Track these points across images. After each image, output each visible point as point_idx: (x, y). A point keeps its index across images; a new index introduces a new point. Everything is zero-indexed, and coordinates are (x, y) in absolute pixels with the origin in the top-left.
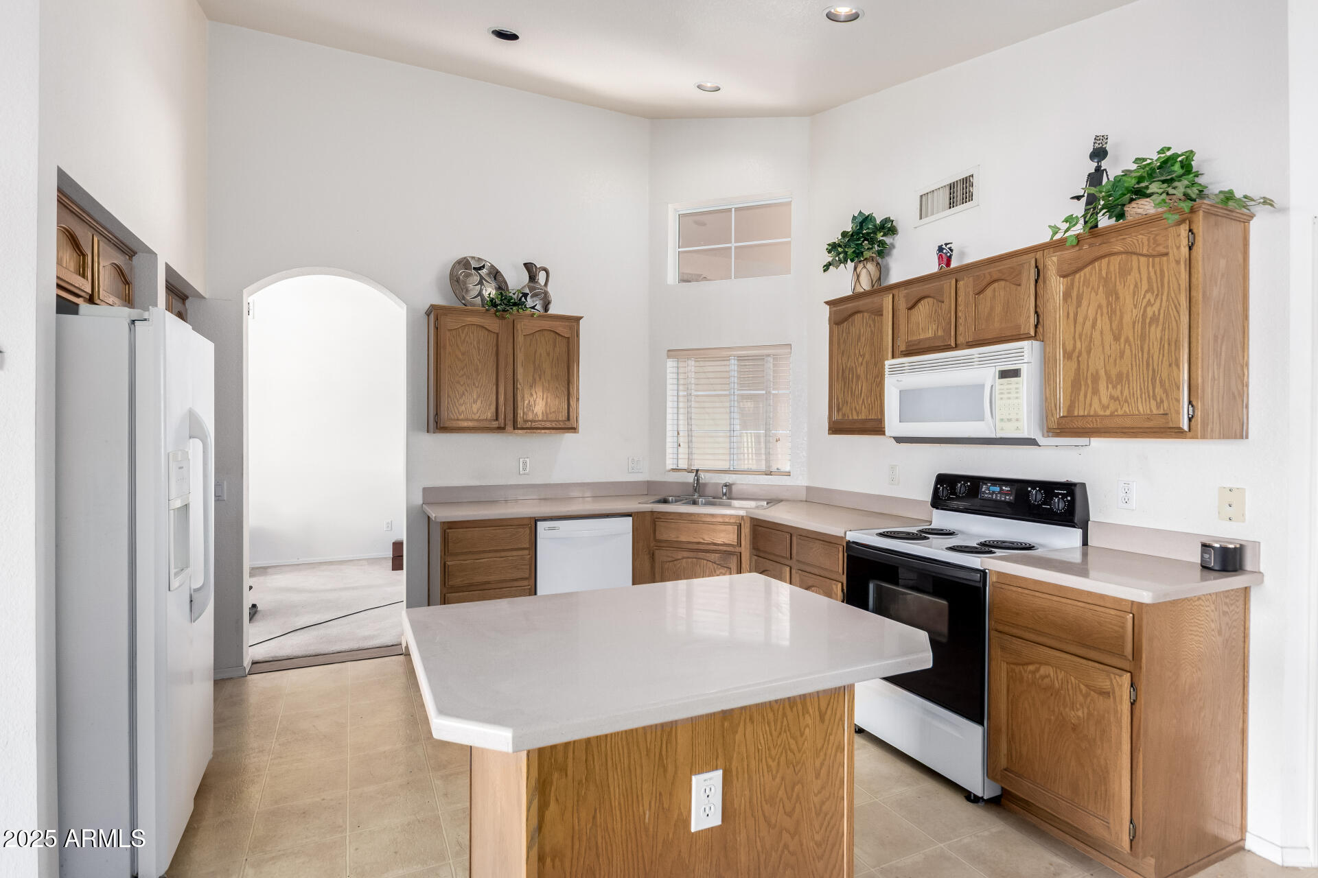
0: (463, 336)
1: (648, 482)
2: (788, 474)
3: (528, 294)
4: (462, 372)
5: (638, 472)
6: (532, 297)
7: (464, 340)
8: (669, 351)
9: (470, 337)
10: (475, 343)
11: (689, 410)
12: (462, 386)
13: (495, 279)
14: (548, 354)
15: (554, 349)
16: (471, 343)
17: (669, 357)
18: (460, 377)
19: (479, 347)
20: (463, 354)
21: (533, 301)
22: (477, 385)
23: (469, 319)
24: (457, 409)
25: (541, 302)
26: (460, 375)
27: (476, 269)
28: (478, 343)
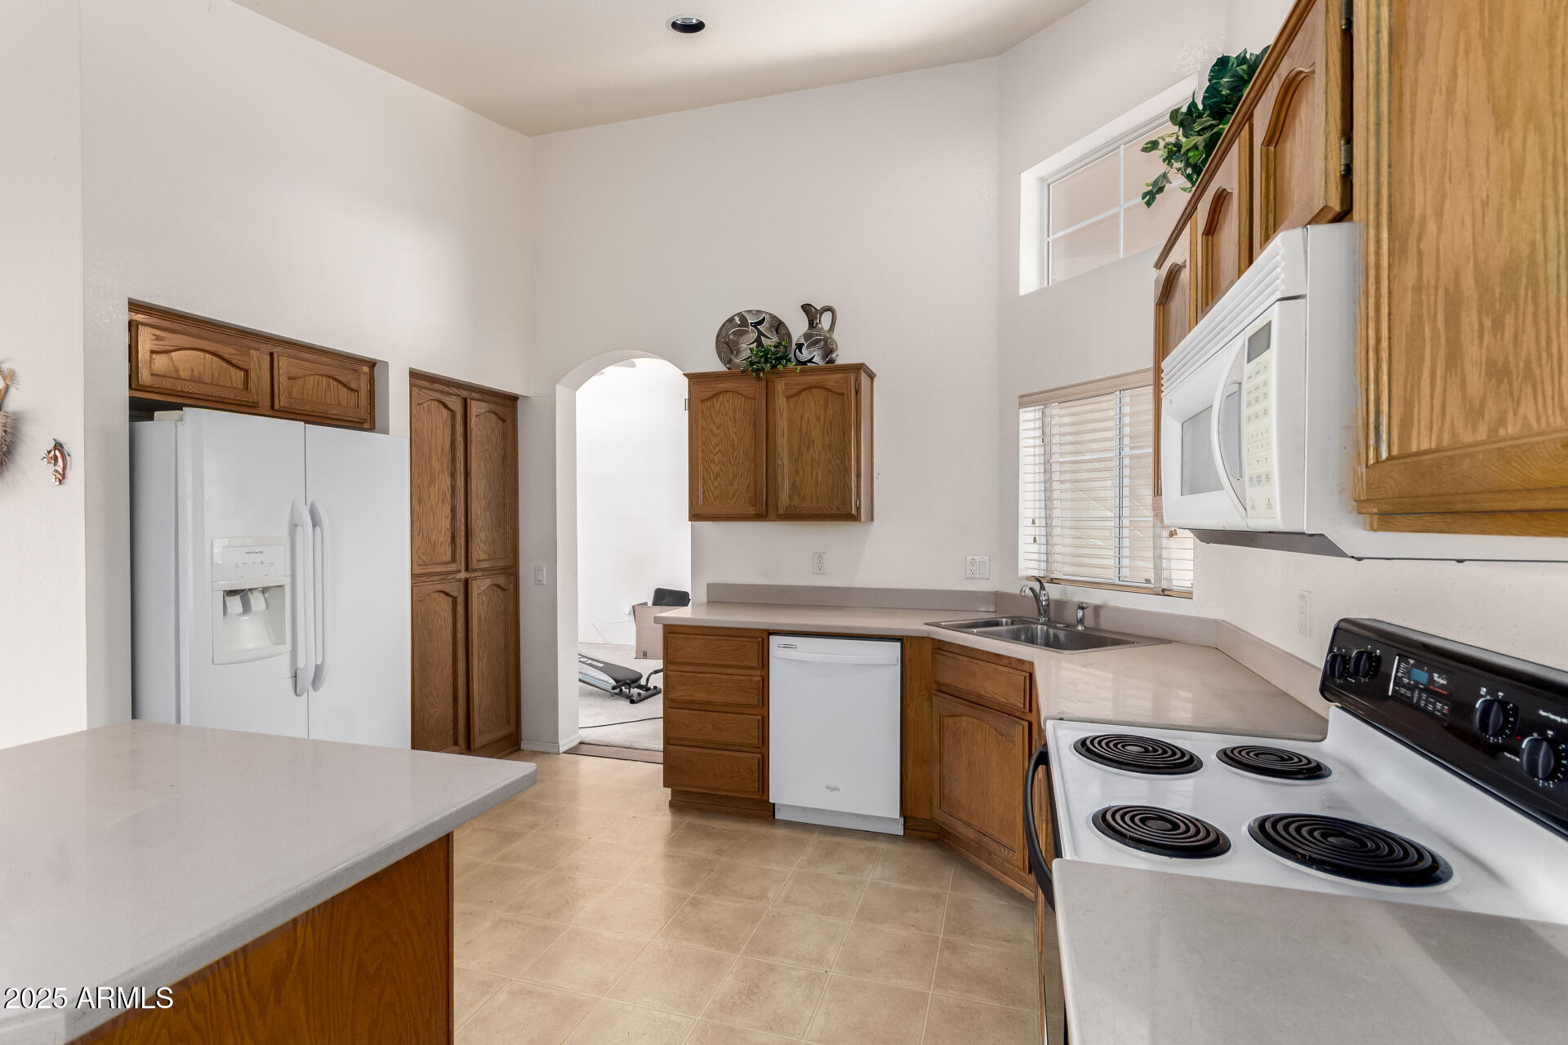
0: (717, 406)
1: (996, 593)
2: (1187, 595)
3: (803, 344)
4: (717, 449)
5: (982, 579)
6: (808, 347)
7: (719, 412)
8: (1021, 397)
9: (725, 407)
10: (731, 414)
11: (1048, 485)
12: (717, 465)
13: (777, 332)
14: (818, 418)
15: (825, 411)
16: (726, 414)
17: (1022, 405)
18: (715, 455)
19: (735, 419)
20: (718, 428)
21: (810, 353)
22: (733, 463)
23: (722, 385)
24: (712, 493)
25: (820, 352)
26: (714, 452)
27: (755, 325)
28: (734, 412)
